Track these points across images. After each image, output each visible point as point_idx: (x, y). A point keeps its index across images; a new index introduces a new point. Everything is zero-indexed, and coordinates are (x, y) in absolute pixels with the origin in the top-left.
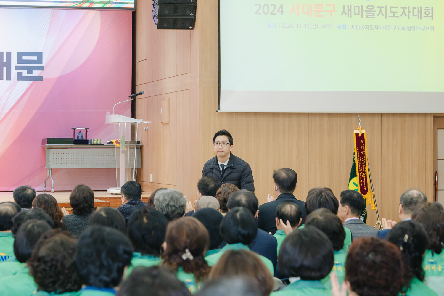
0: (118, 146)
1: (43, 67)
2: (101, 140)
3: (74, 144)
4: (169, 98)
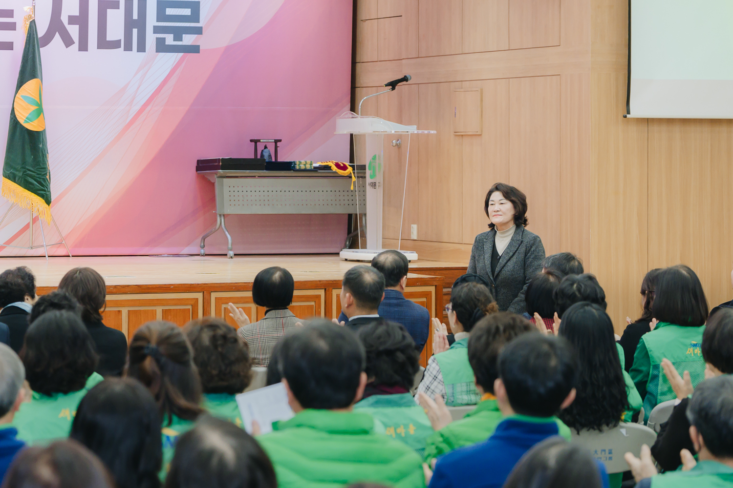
0: (343, 173)
1: (201, 28)
2: (311, 162)
3: (266, 169)
4: (482, 90)
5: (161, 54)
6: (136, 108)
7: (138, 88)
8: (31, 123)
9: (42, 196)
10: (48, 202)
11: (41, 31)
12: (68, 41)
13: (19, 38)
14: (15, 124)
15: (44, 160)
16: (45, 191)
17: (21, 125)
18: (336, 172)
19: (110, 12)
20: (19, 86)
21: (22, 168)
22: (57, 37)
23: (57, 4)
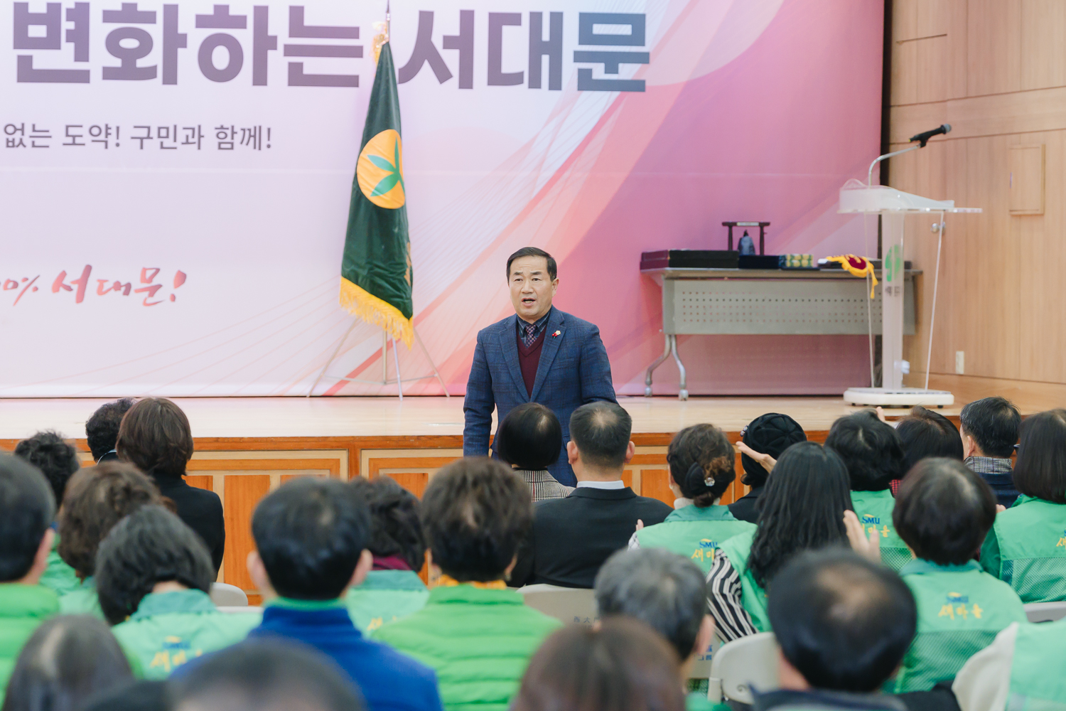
0: (859, 273)
1: (647, 54)
2: (810, 256)
3: (740, 267)
4: (1044, 147)
5: (586, 94)
6: (547, 174)
7: (550, 145)
8: (381, 196)
9: (397, 305)
10: (407, 313)
11: (401, 59)
12: (443, 74)
13: (366, 69)
14: (358, 198)
15: (400, 253)
16: (401, 297)
17: (366, 199)
18: (848, 272)
19: (507, 30)
20: (365, 142)
21: (367, 263)
22: (426, 67)
23: (426, 20)
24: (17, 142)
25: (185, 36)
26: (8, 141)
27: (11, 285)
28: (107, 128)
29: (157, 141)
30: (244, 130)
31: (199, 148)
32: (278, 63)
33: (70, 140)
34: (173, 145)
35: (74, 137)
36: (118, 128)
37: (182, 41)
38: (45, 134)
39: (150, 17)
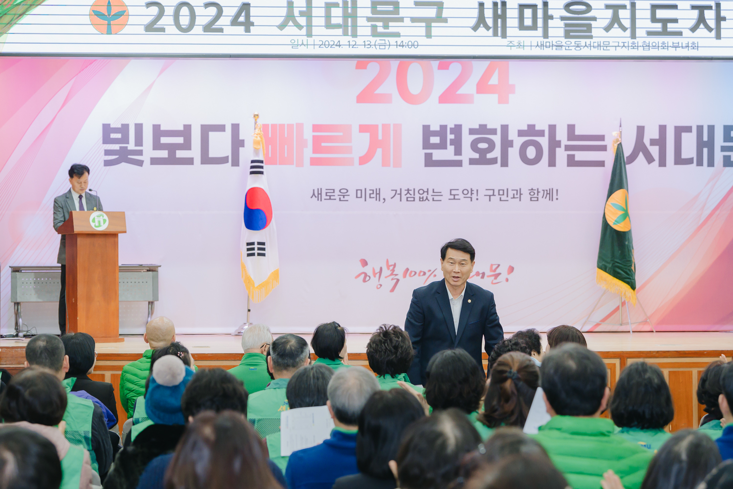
5: (728, 169)
6: (707, 212)
7: (709, 196)
8: (619, 224)
9: (628, 283)
10: (633, 287)
11: (627, 152)
12: (650, 159)
13: (609, 157)
14: (606, 225)
15: (629, 255)
16: (630, 279)
17: (610, 226)
19: (684, 135)
20: (609, 196)
21: (612, 260)
22: (641, 155)
23: (641, 130)
24: (425, 198)
25: (512, 141)
26: (420, 198)
27: (422, 273)
28: (472, 190)
29: (498, 197)
30: (544, 190)
31: (520, 200)
32: (561, 155)
33: (452, 197)
34: (507, 199)
35: (454, 195)
36: (477, 190)
37: (511, 144)
38: (439, 194)
39: (493, 132)
